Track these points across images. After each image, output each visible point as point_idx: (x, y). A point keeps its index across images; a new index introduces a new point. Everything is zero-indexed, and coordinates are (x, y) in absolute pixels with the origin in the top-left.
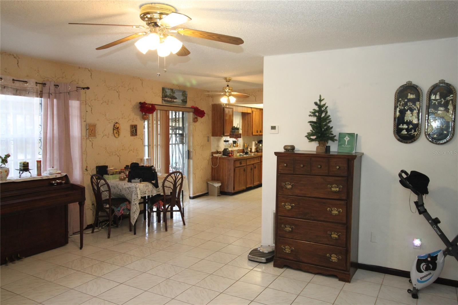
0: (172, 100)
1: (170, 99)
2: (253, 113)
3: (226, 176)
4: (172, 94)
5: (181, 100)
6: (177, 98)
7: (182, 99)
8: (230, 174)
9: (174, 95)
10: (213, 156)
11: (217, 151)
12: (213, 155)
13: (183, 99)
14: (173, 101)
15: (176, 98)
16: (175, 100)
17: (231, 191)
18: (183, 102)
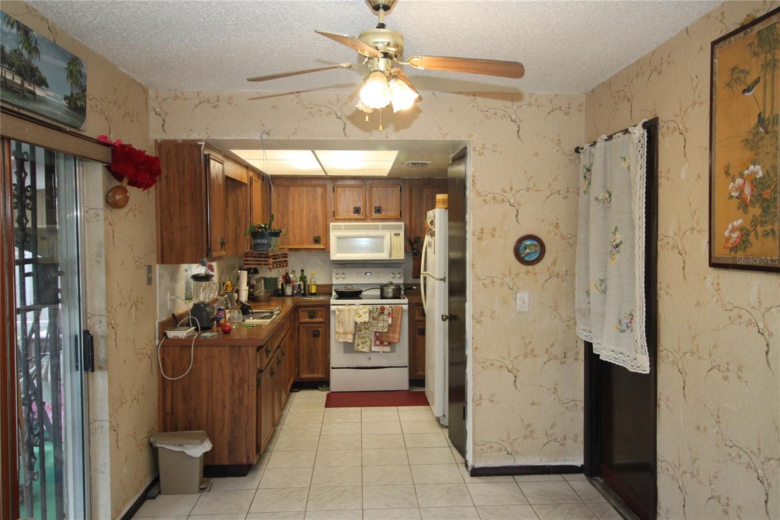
0: (26, 85)
1: (18, 80)
2: (251, 184)
3: (224, 407)
4: (25, 52)
5: (66, 98)
6: (48, 81)
7: (68, 94)
8: (241, 400)
9: (36, 63)
10: (167, 337)
11: (173, 315)
12: (165, 334)
13: (72, 95)
14: (33, 93)
15: (42, 83)
16: (39, 92)
17: (248, 458)
18: (70, 107)
